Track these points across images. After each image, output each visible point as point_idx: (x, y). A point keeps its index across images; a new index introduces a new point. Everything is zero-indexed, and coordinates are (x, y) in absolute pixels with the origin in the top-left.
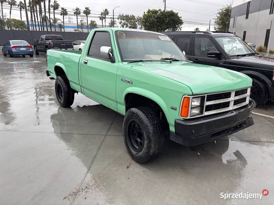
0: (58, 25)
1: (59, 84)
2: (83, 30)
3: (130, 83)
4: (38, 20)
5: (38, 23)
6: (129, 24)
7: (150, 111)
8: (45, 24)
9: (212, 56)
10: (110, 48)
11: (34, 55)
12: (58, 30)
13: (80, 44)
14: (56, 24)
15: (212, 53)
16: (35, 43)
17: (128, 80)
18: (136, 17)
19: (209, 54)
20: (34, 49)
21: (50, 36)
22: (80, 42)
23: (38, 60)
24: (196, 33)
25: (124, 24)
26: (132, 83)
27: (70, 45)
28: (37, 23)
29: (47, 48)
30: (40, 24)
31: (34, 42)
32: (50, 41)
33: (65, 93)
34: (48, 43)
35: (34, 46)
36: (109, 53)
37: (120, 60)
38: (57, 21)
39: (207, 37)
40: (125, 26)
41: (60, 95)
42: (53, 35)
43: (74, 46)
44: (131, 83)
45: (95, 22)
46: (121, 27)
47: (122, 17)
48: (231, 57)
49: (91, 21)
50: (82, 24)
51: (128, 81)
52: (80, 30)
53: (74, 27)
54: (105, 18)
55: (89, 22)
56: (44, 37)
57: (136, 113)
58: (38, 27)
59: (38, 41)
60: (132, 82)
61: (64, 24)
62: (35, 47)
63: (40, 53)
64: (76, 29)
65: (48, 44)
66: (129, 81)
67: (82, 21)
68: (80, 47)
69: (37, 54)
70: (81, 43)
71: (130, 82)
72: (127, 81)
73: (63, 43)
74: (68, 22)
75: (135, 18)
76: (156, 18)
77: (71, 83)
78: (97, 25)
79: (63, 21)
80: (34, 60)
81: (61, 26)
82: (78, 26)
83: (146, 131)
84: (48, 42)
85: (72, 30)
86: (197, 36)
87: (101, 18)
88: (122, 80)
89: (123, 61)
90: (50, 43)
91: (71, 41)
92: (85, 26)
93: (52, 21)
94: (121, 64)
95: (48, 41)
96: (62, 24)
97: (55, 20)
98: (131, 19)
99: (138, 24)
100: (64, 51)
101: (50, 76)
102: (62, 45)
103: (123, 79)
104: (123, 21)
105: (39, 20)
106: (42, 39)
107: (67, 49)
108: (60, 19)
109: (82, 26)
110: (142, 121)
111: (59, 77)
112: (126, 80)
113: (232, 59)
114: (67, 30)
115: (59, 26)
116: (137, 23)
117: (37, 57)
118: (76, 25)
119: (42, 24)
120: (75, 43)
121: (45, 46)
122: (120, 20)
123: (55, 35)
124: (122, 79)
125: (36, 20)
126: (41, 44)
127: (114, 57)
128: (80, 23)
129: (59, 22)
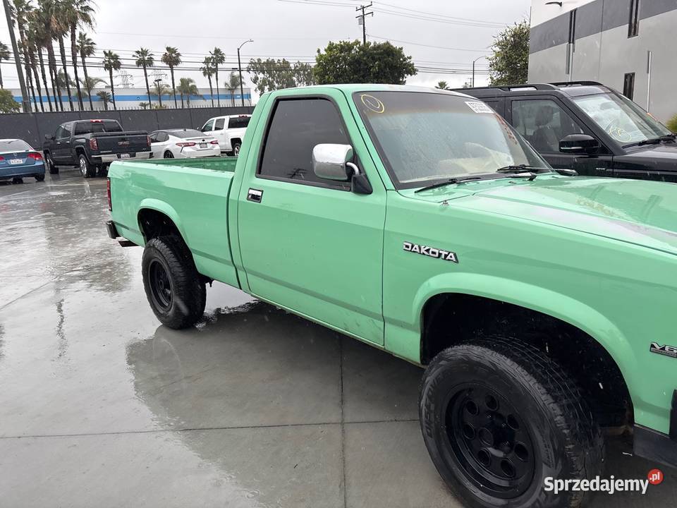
0: (98, 95)
1: (155, 263)
2: (164, 103)
3: (449, 259)
4: (46, 86)
5: (48, 94)
6: (277, 82)
7: (536, 352)
8: (64, 94)
9: (573, 148)
10: (349, 147)
11: (48, 176)
12: (98, 106)
13: (167, 139)
14: (93, 93)
15: (572, 142)
16: (49, 145)
17: (434, 250)
18: (292, 65)
19: (562, 144)
20: (44, 160)
21: (87, 123)
22: (167, 134)
23: (57, 189)
24: (513, 90)
25: (264, 82)
26: (457, 261)
27: (142, 144)
28: (44, 94)
29: (82, 155)
30: (51, 94)
31: (43, 142)
32: (88, 136)
33: (181, 288)
34: (84, 141)
35: (46, 152)
36: (348, 164)
37: (390, 185)
38: (93, 85)
39: (549, 97)
40: (266, 88)
41: (160, 295)
42: (94, 121)
43: (152, 144)
44: (453, 258)
45: (191, 81)
46: (256, 90)
47: (257, 67)
48: (624, 147)
49: (182, 80)
50: (159, 89)
51: (440, 254)
52: (155, 103)
53: (138, 98)
54: (216, 71)
55: (178, 83)
56: (70, 126)
57: (488, 364)
58: (48, 103)
59: (53, 139)
60: (455, 255)
61: (113, 91)
62: (48, 155)
63: (61, 168)
64: (144, 102)
65: (82, 144)
66: (444, 253)
67: (160, 80)
68: (168, 147)
69: (54, 171)
70: (170, 136)
71: (446, 256)
72: (433, 253)
73: (124, 140)
74: (121, 86)
75: (289, 66)
76: (350, 62)
77: (197, 259)
78: (197, 89)
79: (110, 84)
80: (48, 189)
81: (104, 97)
82: (150, 95)
83: (547, 431)
84: (82, 139)
85: (135, 105)
86: (518, 98)
87: (208, 72)
88: (410, 249)
89: (399, 186)
90: (87, 140)
91: (144, 131)
92: (167, 92)
93: (81, 86)
94: (394, 195)
95: (82, 136)
96: (109, 91)
97: (90, 83)
98: (280, 69)
99: (298, 79)
100: (125, 160)
101: (119, 236)
102: (121, 143)
103: (416, 246)
104: (261, 76)
105: (50, 85)
106: (66, 133)
107: (134, 156)
108: (103, 79)
109: (159, 94)
110: (521, 396)
111: (157, 242)
112: (428, 251)
113: (630, 153)
114: (122, 105)
115: (99, 97)
116: (295, 78)
117: (54, 180)
118: (144, 93)
119: (57, 94)
120: (153, 138)
121: (74, 150)
122: (252, 75)
123: (100, 121)
124: (410, 245)
125: (42, 86)
126: (64, 145)
127: (366, 176)
128: (153, 87)
129: (100, 86)
